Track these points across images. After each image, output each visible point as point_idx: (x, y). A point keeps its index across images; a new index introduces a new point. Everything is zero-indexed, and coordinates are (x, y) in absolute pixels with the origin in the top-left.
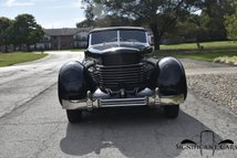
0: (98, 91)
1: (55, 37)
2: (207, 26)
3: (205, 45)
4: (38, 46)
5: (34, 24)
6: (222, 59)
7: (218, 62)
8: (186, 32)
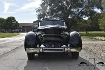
0: (42, 46)
1: (24, 27)
2: (90, 24)
3: (89, 32)
4: (16, 30)
5: (15, 21)
6: (97, 38)
7: (95, 39)
8: (81, 27)
